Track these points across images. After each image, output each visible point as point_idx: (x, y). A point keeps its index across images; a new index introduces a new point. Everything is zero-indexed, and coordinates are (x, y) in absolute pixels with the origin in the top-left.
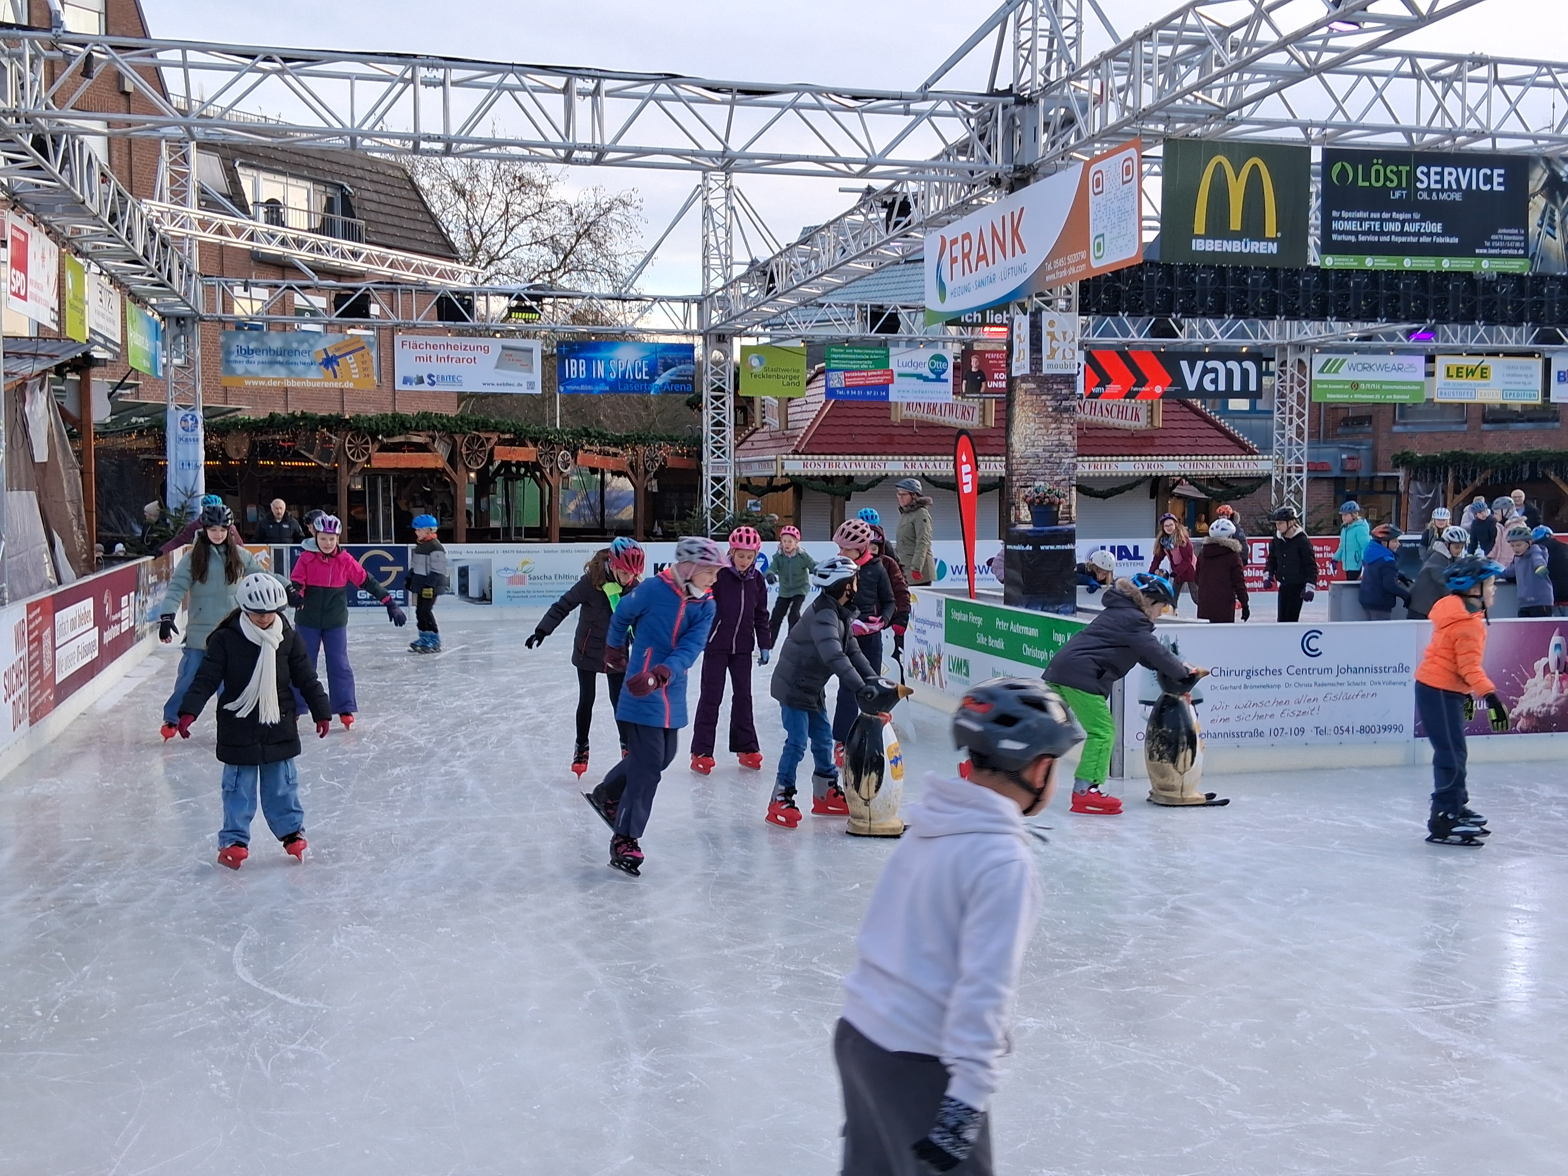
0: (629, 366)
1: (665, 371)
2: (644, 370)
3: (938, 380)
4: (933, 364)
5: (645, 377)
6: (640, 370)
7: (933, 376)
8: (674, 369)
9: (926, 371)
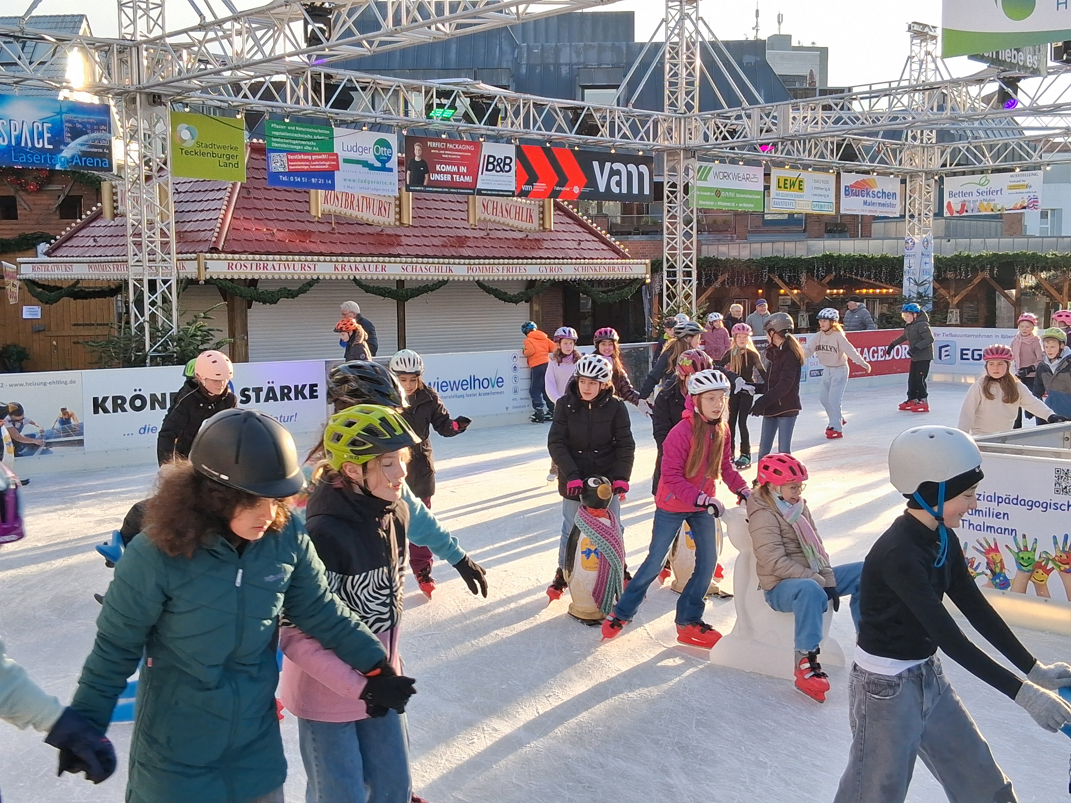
0: (26, 130)
1: (73, 138)
2: (47, 135)
3: (384, 169)
4: (377, 150)
5: (47, 146)
6: (41, 136)
7: (378, 164)
8: (85, 138)
9: (370, 157)
